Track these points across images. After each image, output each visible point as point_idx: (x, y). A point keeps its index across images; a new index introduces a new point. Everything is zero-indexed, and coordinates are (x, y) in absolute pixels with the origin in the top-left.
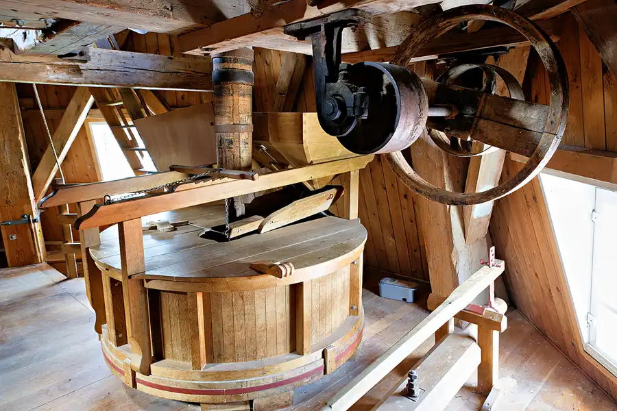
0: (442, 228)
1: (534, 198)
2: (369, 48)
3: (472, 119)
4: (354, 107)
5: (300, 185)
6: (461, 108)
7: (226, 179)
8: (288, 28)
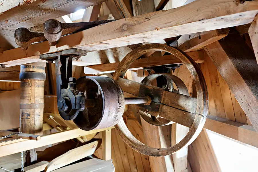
0: (161, 165)
1: (208, 146)
2: (109, 62)
3: (159, 105)
4: (75, 104)
5: (76, 140)
6: (152, 98)
7: (21, 139)
8: (42, 56)
